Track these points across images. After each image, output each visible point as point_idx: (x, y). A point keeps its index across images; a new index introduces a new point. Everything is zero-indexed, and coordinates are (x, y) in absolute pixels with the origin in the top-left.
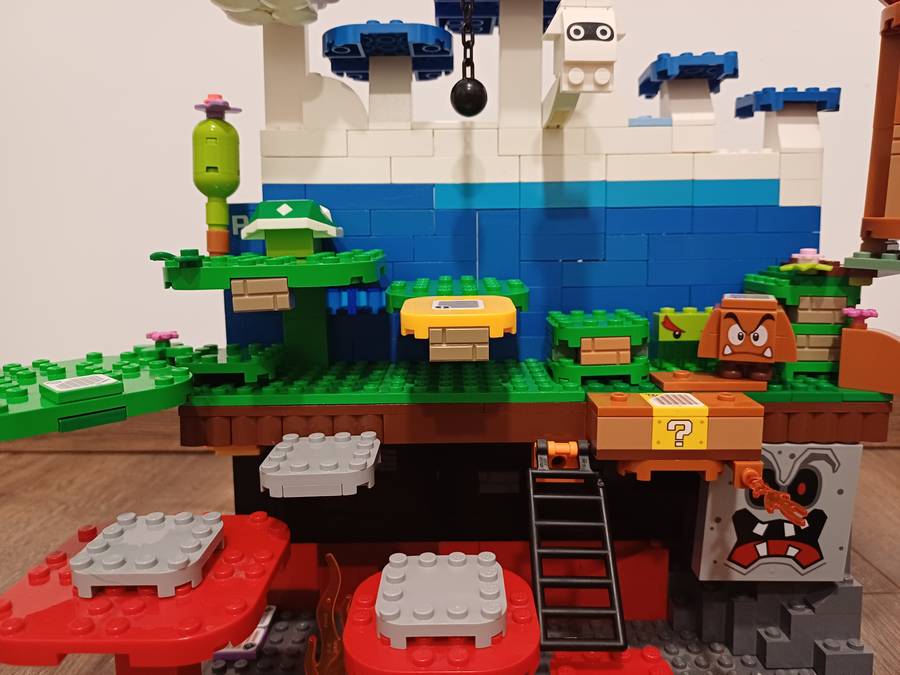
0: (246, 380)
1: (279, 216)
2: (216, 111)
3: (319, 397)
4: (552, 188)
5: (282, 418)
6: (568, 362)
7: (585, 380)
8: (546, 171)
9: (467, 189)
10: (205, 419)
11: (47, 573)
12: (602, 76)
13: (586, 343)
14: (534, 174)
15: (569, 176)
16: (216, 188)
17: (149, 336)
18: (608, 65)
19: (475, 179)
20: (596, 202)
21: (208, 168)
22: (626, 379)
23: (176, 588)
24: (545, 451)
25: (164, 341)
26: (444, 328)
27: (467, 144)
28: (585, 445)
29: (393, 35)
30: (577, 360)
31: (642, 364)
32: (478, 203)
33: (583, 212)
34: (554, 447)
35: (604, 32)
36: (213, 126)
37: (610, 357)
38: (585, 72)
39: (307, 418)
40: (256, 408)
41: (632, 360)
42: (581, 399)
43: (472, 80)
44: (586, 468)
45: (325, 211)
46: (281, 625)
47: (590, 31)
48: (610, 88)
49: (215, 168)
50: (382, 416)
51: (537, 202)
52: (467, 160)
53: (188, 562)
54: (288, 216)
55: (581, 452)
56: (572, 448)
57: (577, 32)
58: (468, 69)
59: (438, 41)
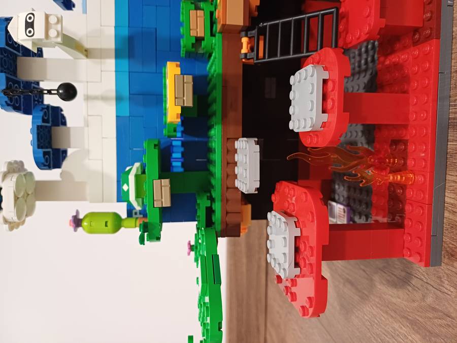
0: (209, 205)
1: (128, 190)
2: (77, 222)
3: (217, 170)
4: (118, 55)
5: (227, 188)
6: (203, 43)
7: (212, 35)
8: (110, 57)
9: (119, 99)
10: (227, 225)
11: (291, 293)
12: (53, 20)
13: (193, 33)
14: (111, 63)
15: (111, 45)
16: (117, 223)
17: (189, 254)
18: (47, 17)
19: (113, 94)
20: (125, 32)
21: (106, 226)
22: (212, 14)
23: (296, 227)
24: (246, 54)
25: (191, 248)
26: (175, 98)
27: (95, 98)
28: (243, 33)
29: (38, 134)
30: (202, 39)
31: (204, 5)
32: (126, 93)
33: (131, 39)
34: (244, 50)
35: (30, 18)
36: (85, 224)
37: (200, 21)
38: (51, 28)
39: (228, 176)
40: (222, 200)
41: (203, 10)
42: (221, 35)
43: (57, 90)
44: (254, 32)
45: (128, 169)
46: (337, 197)
47: (29, 25)
48: (59, 16)
49: (106, 222)
50: (228, 139)
51: (125, 63)
52: (104, 98)
53: (284, 222)
54: (128, 185)
55: (246, 36)
56: (245, 40)
57: (30, 32)
58: (53, 92)
59: (41, 110)
